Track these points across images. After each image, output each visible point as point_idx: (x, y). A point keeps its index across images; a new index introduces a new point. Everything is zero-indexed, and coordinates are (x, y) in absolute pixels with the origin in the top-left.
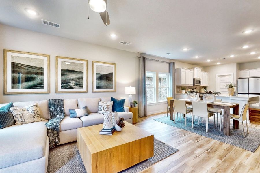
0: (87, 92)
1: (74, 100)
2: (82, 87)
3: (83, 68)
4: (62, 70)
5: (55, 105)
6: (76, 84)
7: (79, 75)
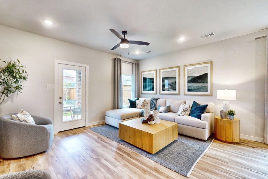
0: (179, 95)
1: (164, 100)
2: (175, 90)
3: (176, 74)
4: (162, 78)
5: (152, 101)
6: (171, 88)
7: (173, 81)
